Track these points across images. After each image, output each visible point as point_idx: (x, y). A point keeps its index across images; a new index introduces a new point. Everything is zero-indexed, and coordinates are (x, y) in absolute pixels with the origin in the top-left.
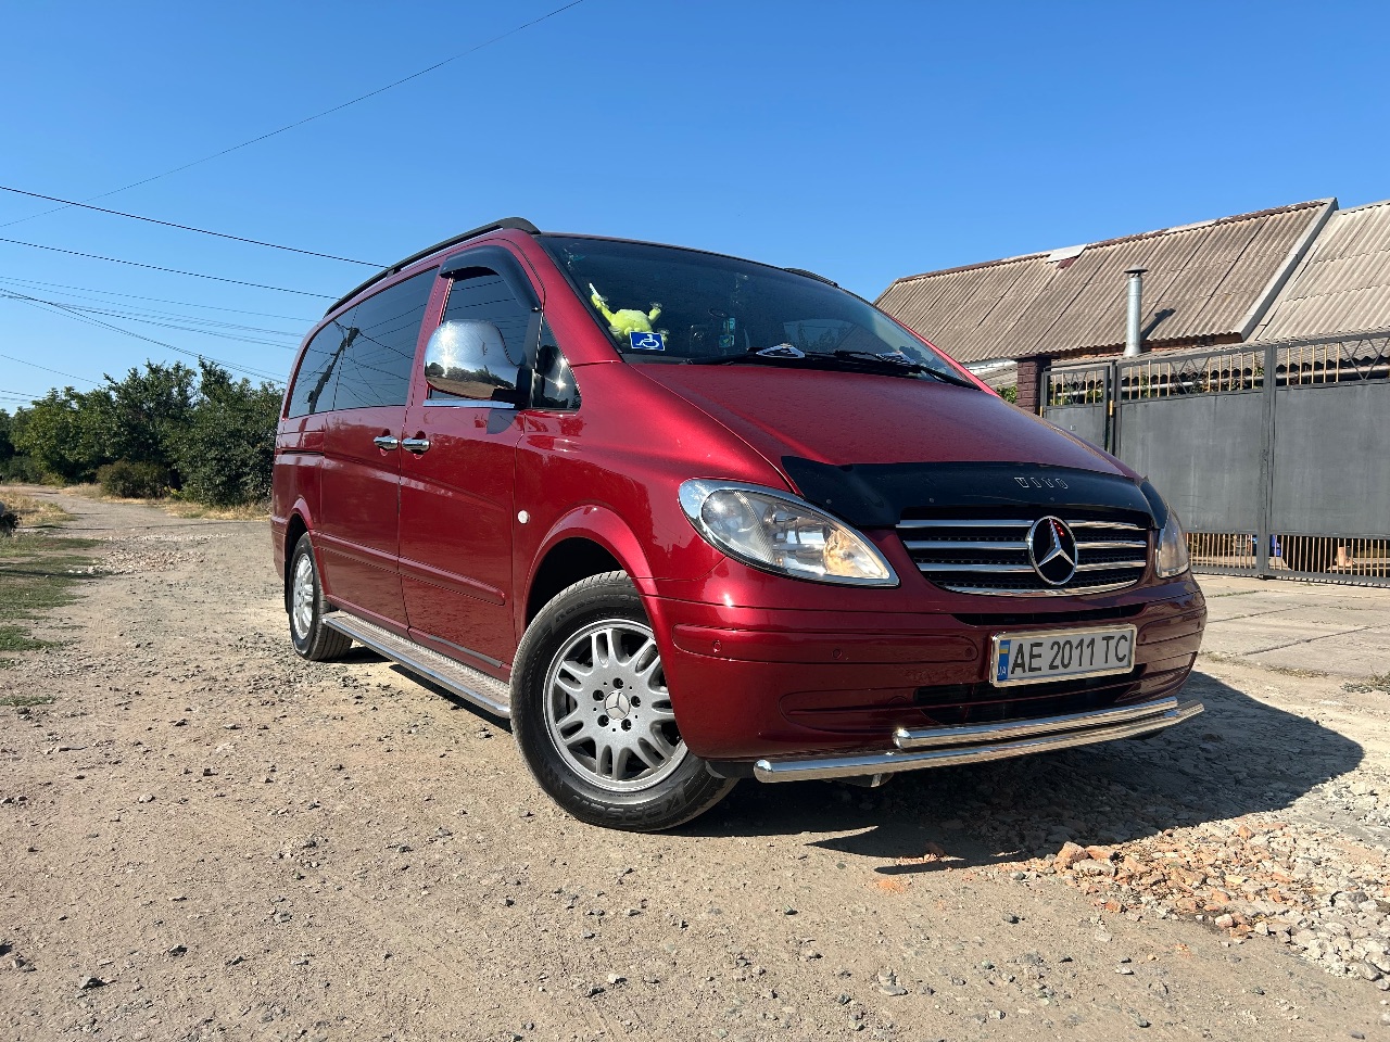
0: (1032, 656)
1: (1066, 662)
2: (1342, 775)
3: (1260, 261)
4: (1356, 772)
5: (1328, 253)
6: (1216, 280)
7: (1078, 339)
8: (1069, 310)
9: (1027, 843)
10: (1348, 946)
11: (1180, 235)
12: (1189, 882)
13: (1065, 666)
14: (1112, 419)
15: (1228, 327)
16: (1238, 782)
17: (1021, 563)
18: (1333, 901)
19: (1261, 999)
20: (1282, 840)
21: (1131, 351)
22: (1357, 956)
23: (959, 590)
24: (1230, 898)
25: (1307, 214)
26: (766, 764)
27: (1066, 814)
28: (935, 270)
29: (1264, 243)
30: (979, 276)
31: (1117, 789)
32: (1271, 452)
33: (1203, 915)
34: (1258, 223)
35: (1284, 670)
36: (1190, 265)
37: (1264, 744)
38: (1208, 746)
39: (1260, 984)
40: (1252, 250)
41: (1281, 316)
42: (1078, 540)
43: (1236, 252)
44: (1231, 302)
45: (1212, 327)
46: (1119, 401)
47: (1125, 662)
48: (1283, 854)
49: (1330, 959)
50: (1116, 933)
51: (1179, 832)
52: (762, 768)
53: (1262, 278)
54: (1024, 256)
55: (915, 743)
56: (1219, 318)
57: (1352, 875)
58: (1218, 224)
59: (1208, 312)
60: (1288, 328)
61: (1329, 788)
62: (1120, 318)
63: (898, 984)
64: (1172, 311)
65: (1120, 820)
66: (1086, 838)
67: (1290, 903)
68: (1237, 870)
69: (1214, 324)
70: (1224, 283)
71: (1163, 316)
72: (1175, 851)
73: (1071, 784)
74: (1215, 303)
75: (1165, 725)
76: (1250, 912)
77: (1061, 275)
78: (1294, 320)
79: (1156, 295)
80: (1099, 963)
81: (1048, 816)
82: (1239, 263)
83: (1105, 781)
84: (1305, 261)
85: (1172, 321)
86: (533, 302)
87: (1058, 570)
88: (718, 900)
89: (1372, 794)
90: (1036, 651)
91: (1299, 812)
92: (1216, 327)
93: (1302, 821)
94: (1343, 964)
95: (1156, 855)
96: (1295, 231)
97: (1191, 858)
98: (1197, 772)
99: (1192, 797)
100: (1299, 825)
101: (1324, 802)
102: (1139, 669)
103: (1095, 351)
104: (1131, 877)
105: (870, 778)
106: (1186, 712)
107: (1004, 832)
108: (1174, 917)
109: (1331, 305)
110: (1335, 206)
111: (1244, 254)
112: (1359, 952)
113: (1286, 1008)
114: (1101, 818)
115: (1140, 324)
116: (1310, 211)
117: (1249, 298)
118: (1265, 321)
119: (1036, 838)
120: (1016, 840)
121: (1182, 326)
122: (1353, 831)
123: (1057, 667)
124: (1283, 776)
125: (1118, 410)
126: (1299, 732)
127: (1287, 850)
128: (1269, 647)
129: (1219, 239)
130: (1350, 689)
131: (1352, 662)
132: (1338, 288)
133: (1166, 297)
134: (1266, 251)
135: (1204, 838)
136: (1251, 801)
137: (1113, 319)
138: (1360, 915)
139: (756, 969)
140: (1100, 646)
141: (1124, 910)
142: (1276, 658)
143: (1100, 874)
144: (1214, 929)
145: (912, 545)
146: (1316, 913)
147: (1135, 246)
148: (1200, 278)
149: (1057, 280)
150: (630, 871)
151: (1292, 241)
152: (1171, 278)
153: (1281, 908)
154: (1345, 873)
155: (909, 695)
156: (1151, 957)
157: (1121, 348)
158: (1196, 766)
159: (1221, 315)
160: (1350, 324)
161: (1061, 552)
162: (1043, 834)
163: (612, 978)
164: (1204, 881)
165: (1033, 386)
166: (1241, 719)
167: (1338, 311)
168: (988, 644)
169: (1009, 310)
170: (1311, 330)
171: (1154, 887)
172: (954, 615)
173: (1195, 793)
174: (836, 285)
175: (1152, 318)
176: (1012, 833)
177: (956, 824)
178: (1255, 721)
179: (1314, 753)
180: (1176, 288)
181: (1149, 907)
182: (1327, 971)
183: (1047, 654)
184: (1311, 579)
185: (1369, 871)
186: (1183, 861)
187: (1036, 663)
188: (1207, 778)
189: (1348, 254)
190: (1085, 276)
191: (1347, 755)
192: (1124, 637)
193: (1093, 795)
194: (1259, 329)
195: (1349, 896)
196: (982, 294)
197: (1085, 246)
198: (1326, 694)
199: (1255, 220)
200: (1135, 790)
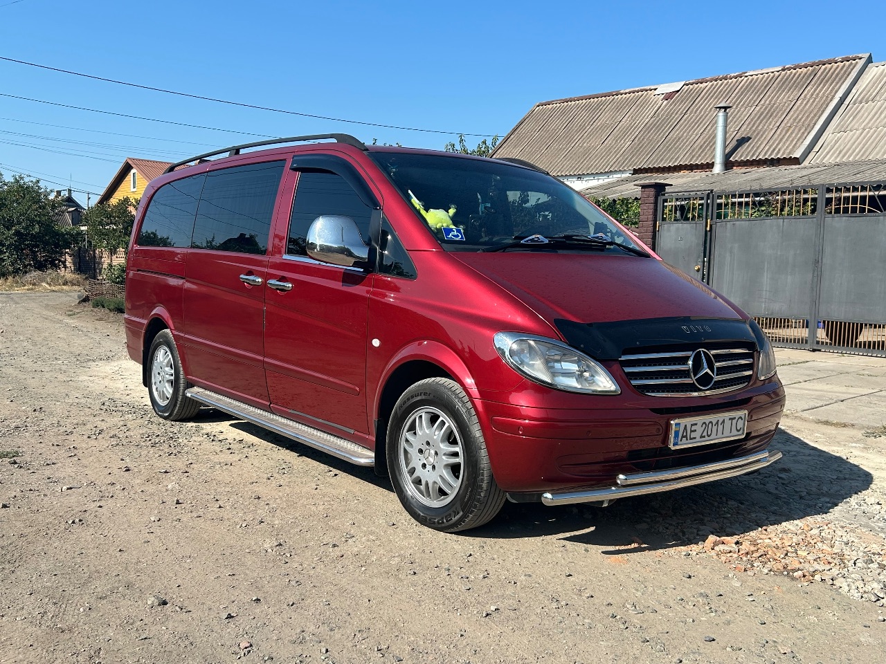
0: (691, 431)
1: (709, 434)
2: (861, 492)
3: (814, 102)
4: (870, 490)
5: (863, 98)
6: (783, 114)
7: (678, 157)
8: (671, 134)
9: (687, 536)
10: (862, 585)
11: (755, 77)
12: (778, 555)
13: (709, 436)
14: (709, 234)
15: (790, 153)
16: (801, 498)
17: (685, 377)
18: (855, 564)
19: (819, 611)
20: (828, 531)
21: (718, 168)
22: (867, 590)
23: (653, 394)
24: (801, 563)
25: (850, 65)
26: (548, 495)
27: (706, 519)
28: (568, 97)
29: (817, 87)
30: (602, 103)
31: (731, 503)
32: (820, 261)
33: (788, 572)
34: (813, 71)
35: (827, 423)
36: (762, 102)
37: (816, 473)
38: (782, 475)
39: (818, 604)
40: (808, 93)
41: (828, 145)
42: (716, 362)
43: (796, 93)
44: (792, 133)
45: (778, 152)
46: (715, 220)
47: (741, 432)
48: (827, 539)
49: (853, 592)
50: (743, 582)
51: (770, 528)
52: (546, 498)
53: (815, 115)
54: (637, 89)
55: (629, 482)
56: (783, 146)
57: (866, 550)
58: (783, 70)
59: (776, 140)
60: (833, 155)
61: (853, 500)
62: (710, 142)
63: (638, 608)
64: (749, 138)
65: (737, 522)
66: (718, 532)
67: (833, 564)
68: (804, 548)
69: (779, 150)
70: (787, 118)
71: (742, 141)
72: (770, 538)
73: (705, 501)
74: (781, 133)
75: (760, 467)
76: (812, 570)
77: (666, 106)
78: (837, 149)
79: (738, 125)
80: (737, 596)
81: (695, 520)
82: (799, 102)
83: (724, 499)
84: (847, 102)
85: (749, 146)
86: (375, 204)
87: (705, 380)
88: (526, 569)
89: (878, 504)
90: (693, 428)
91: (836, 515)
92: (781, 152)
93: (838, 520)
94: (860, 594)
95: (759, 541)
96: (840, 79)
97: (779, 543)
98: (777, 492)
99: (775, 508)
100: (837, 522)
101: (851, 509)
102: (748, 434)
103: (691, 168)
104: (747, 553)
105: (602, 502)
106: (772, 458)
107: (672, 530)
108: (772, 573)
109: (864, 138)
110: (870, 60)
111: (803, 95)
112: (868, 588)
113: (831, 614)
114: (725, 521)
115: (725, 147)
116: (851, 63)
117: (806, 130)
118: (816, 149)
119: (692, 533)
120: (681, 534)
121: (756, 151)
122: (866, 526)
123: (704, 437)
124: (827, 494)
125: (714, 226)
126: (836, 465)
127: (830, 537)
128: (818, 405)
129: (784, 82)
130: (868, 435)
131: (870, 416)
132: (870, 125)
133: (744, 127)
134: (818, 94)
135: (785, 531)
136: (809, 509)
137: (704, 143)
138: (869, 570)
139: (563, 603)
140: (728, 423)
141: (745, 570)
142: (822, 414)
143: (731, 552)
144: (793, 579)
145: (628, 370)
146: (846, 569)
147: (722, 84)
148: (769, 113)
149: (663, 110)
150: (471, 555)
151: (838, 86)
152: (748, 111)
153: (828, 567)
154: (862, 549)
155: (624, 454)
156: (763, 592)
157: (710, 166)
158: (776, 488)
159: (784, 143)
160: (877, 154)
161: (708, 370)
162: (695, 531)
163: (493, 608)
164: (787, 554)
165: (652, 206)
166: (801, 457)
167: (868, 143)
168: (668, 426)
169: (625, 133)
170: (849, 157)
171: (760, 558)
172: (650, 409)
173: (777, 505)
174: (548, 174)
175: (734, 143)
176: (677, 531)
177: (644, 526)
178: (810, 458)
179: (845, 479)
180: (752, 120)
181: (758, 568)
182: (852, 598)
183: (699, 429)
184: (844, 352)
185: (875, 548)
186: (774, 544)
187: (693, 435)
188: (784, 496)
189: (878, 98)
190: (683, 107)
191: (863, 480)
192: (741, 418)
193: (719, 507)
194: (812, 154)
195: (864, 561)
196: (604, 118)
197: (683, 83)
198: (853, 439)
199: (811, 68)
200: (742, 504)
